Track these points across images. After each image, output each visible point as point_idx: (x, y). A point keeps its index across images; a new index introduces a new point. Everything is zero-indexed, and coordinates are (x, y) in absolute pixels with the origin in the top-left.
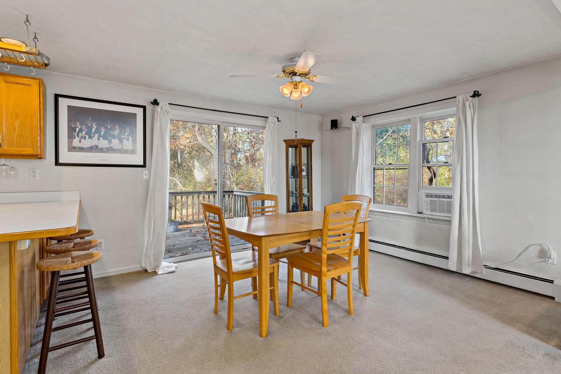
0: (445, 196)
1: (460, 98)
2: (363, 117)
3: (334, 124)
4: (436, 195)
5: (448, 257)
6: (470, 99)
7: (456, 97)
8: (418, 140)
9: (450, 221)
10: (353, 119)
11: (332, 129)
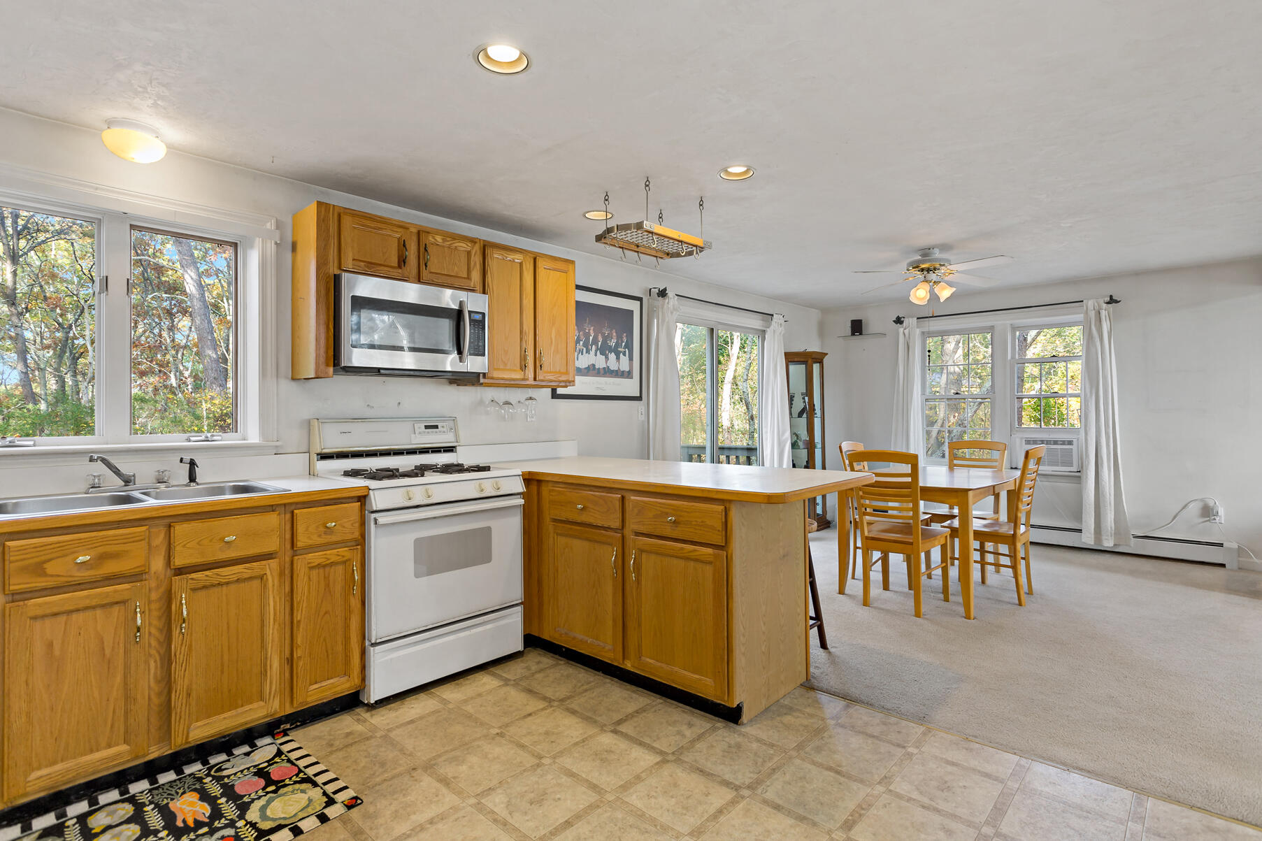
0: (1057, 441)
1: (1090, 304)
2: (918, 318)
3: (857, 327)
4: (1064, 441)
5: (1081, 530)
6: (1105, 305)
7: (1082, 301)
8: (1009, 358)
9: (1080, 477)
10: (899, 321)
11: (853, 334)
